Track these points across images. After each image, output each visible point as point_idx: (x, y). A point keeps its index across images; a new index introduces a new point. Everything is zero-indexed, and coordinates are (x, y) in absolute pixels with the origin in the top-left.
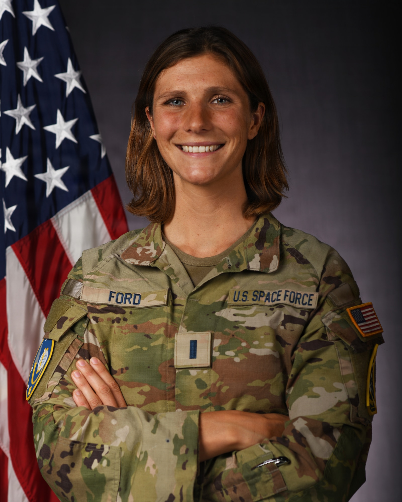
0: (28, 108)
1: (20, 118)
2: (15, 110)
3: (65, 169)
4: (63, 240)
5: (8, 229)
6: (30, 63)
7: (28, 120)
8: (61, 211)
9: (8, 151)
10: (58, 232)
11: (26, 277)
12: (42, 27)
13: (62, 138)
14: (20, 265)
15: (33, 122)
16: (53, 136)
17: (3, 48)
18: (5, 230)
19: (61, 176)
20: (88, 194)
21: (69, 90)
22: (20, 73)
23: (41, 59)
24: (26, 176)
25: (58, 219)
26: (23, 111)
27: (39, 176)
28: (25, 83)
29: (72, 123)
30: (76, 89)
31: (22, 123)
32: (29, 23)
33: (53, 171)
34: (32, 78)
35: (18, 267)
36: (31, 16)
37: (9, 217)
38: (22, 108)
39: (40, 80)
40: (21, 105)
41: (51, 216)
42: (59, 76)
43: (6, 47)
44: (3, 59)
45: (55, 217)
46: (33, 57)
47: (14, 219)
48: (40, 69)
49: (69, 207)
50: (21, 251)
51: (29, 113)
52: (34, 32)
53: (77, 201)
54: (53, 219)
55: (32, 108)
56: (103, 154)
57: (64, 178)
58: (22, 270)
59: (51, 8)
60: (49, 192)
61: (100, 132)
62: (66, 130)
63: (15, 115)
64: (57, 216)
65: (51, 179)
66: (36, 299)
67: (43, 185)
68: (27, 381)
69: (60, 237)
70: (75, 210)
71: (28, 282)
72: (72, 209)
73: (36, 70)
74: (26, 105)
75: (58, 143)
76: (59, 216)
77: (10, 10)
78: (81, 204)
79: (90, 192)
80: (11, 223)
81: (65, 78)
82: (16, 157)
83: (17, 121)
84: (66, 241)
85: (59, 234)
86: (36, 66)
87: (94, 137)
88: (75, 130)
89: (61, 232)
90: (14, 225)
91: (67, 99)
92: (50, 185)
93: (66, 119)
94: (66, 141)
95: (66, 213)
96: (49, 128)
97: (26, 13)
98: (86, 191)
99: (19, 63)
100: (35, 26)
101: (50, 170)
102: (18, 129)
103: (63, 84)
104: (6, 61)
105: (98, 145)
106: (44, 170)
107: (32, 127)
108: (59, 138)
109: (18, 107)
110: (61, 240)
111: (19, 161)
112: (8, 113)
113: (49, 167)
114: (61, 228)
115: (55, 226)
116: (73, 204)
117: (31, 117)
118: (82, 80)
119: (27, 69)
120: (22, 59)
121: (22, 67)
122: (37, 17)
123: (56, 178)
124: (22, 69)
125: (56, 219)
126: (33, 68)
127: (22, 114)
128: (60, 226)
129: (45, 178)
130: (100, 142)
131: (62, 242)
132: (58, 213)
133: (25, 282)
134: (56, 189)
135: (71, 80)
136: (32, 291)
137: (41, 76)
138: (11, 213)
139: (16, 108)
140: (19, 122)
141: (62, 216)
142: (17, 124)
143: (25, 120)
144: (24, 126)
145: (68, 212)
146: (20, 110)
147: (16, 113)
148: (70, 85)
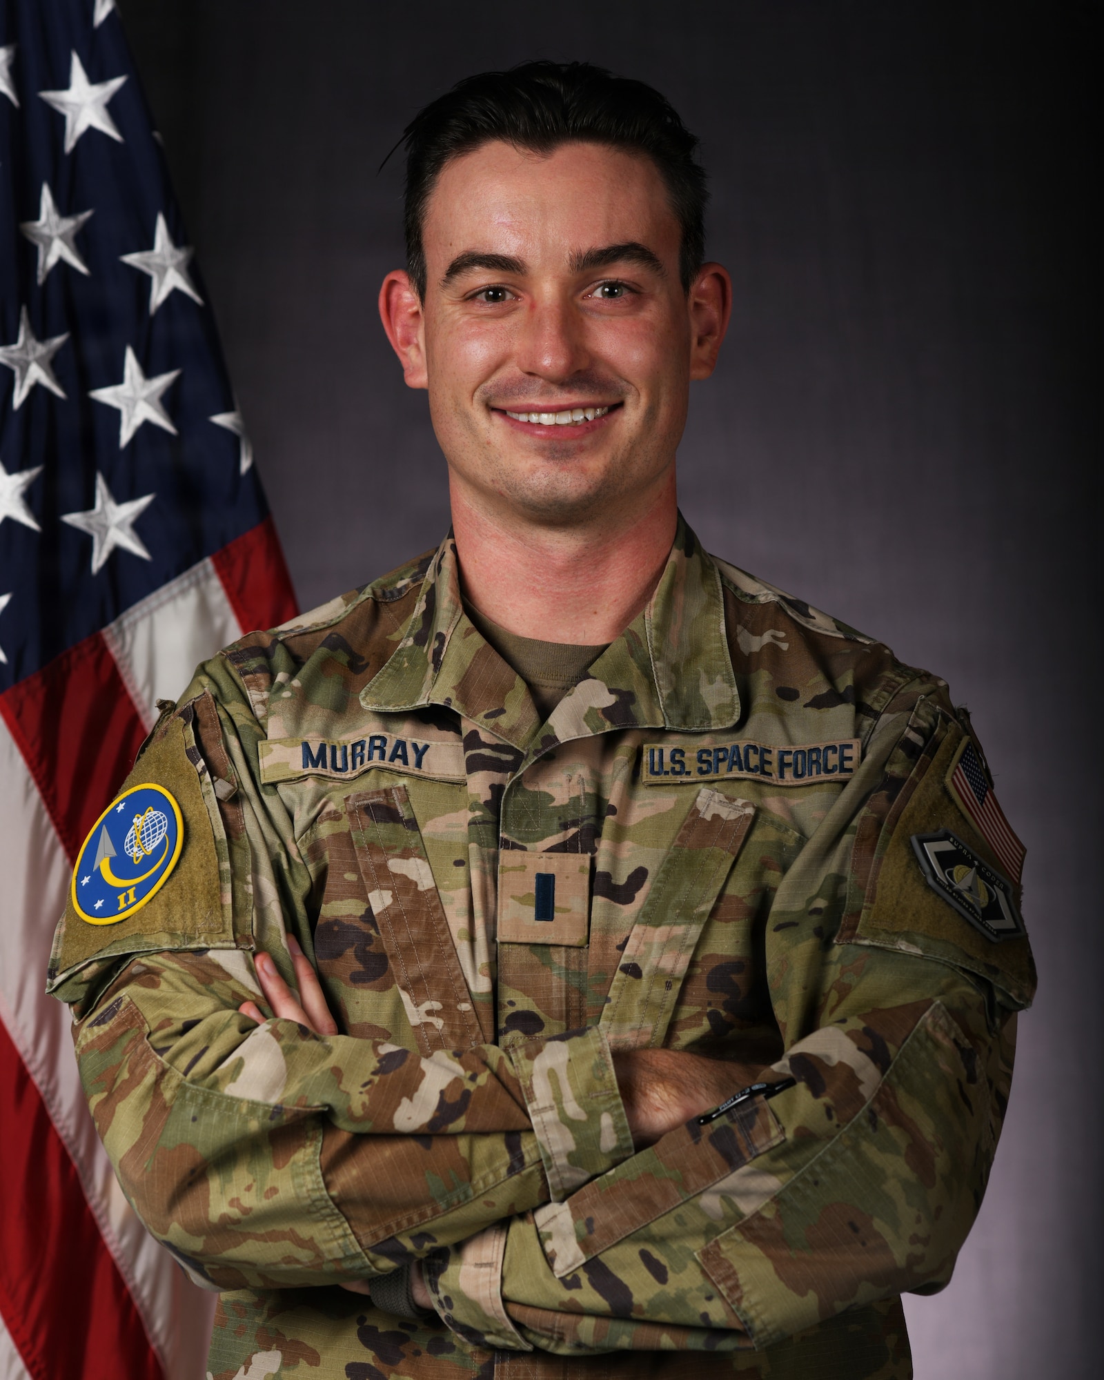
0: (48, 342)
1: (25, 371)
2: (14, 347)
3: (144, 501)
4: (134, 687)
6: (57, 226)
7: (47, 374)
8: (131, 610)
10: (120, 664)
11: (32, 782)
12: (91, 132)
13: (137, 421)
14: (16, 750)
15: (59, 379)
16: (113, 415)
19: (131, 519)
20: (205, 567)
21: (158, 296)
22: (28, 252)
23: (86, 215)
24: (37, 519)
25: (122, 632)
26: (34, 349)
27: (74, 519)
28: (41, 279)
29: (162, 381)
30: (175, 293)
31: (29, 382)
32: (57, 121)
33: (111, 505)
34: (61, 263)
35: (11, 754)
36: (62, 104)
38: (32, 342)
39: (83, 269)
40: (29, 333)
41: (105, 623)
42: (132, 259)
45: (113, 625)
46: (65, 208)
47: (3, 630)
48: (82, 241)
49: (152, 600)
50: (19, 715)
51: (50, 356)
52: (69, 144)
53: (174, 586)
54: (109, 633)
55: (58, 341)
56: (245, 464)
57: (140, 526)
58: (20, 761)
59: (116, 83)
60: (99, 559)
61: (237, 406)
62: (147, 400)
63: (11, 360)
64: (120, 624)
65: (105, 529)
66: (58, 839)
67: (85, 542)
68: (26, 1051)
69: (126, 680)
70: (168, 609)
71: (36, 795)
72: (161, 605)
73: (71, 244)
74: (41, 334)
75: (126, 435)
76: (126, 623)
77: (5, 89)
78: (183, 592)
79: (208, 563)
81: (148, 265)
82: (11, 468)
83: (17, 374)
84: (143, 688)
85: (123, 672)
86: (71, 234)
87: (222, 420)
88: (170, 401)
89: (131, 665)
90: (3, 645)
91: (153, 320)
92: (102, 543)
93: (149, 372)
94: (147, 428)
95: (143, 616)
96: (105, 395)
97: (50, 95)
98: (199, 558)
99: (29, 226)
100: (73, 129)
101: (103, 503)
102: (19, 397)
103: (142, 282)
105: (231, 441)
106: (88, 504)
107: (58, 392)
108: (129, 420)
109: (21, 339)
110: (129, 686)
111: (20, 480)
113: (102, 496)
114: (129, 654)
115: (113, 649)
116: (163, 592)
117: (55, 365)
118: (193, 271)
119: (49, 242)
120: (34, 213)
121: (34, 235)
122: (79, 107)
123: (119, 526)
124: (36, 241)
125: (115, 631)
126: (63, 237)
127: (31, 357)
128: (127, 649)
129: (89, 525)
130: (238, 432)
131: (132, 693)
132: (123, 615)
133: (28, 793)
134: (118, 553)
135: (163, 271)
136: (46, 817)
137: (86, 261)
139: (15, 341)
140: (23, 378)
141: (134, 624)
142: (17, 384)
143: (37, 374)
144: (37, 388)
145: (151, 612)
146: (24, 346)
147: (16, 355)
148: (161, 283)
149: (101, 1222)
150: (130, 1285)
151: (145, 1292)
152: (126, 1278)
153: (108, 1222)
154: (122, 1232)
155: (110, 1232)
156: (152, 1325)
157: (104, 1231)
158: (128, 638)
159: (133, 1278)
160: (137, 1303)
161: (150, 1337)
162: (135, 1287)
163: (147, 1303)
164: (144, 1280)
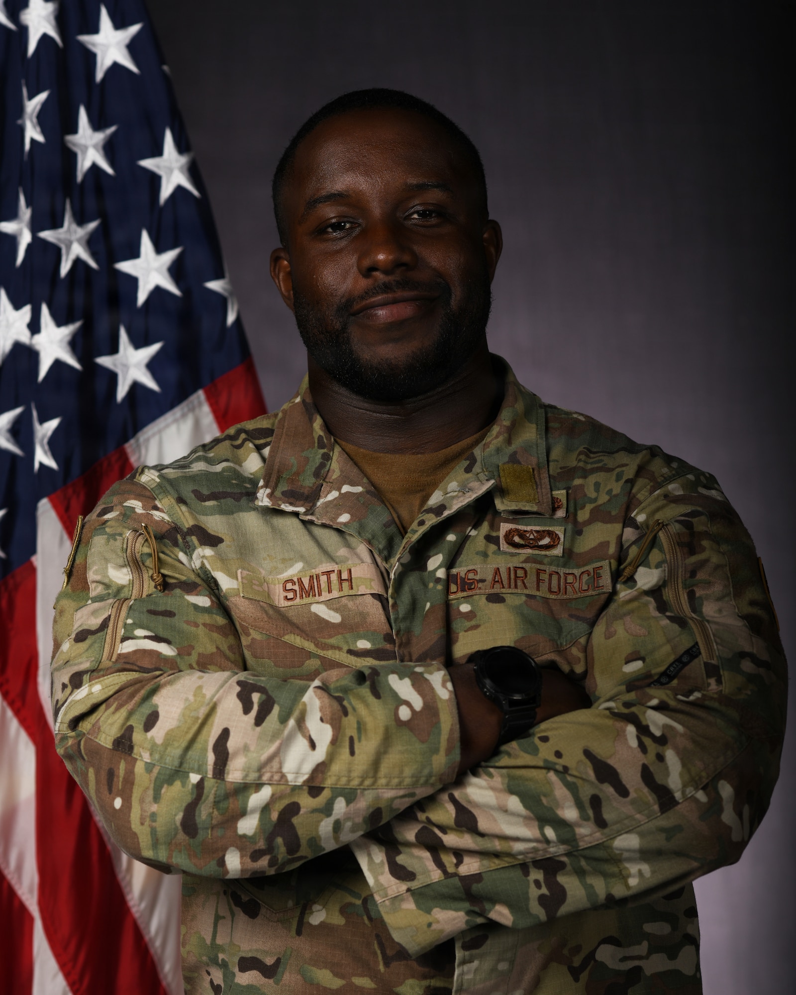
0: (85, 226)
1: (69, 246)
2: (61, 231)
3: (155, 348)
5: (41, 464)
6: (91, 138)
7: (85, 250)
8: (145, 429)
9: (45, 310)
12: (115, 66)
13: (151, 286)
14: (65, 536)
15: (94, 255)
16: (133, 282)
17: (38, 107)
18: (37, 466)
19: (146, 361)
20: (198, 397)
21: (166, 191)
22: (70, 158)
23: (112, 130)
24: (80, 360)
25: (138, 446)
26: (75, 232)
27: (104, 361)
28: (80, 177)
29: (170, 256)
30: (179, 189)
31: (72, 257)
32: (90, 58)
33: (131, 350)
34: (95, 167)
35: (61, 539)
36: (94, 45)
37: (46, 441)
38: (74, 226)
39: (109, 170)
40: (72, 220)
41: (126, 440)
42: (148, 163)
43: (45, 105)
44: (38, 129)
45: (132, 441)
46: (97, 125)
47: (54, 444)
48: (109, 149)
49: (161, 422)
50: (67, 509)
51: (87, 237)
52: (99, 75)
53: (177, 412)
54: (129, 446)
55: (92, 225)
56: (231, 318)
57: (152, 366)
59: (134, 29)
60: (122, 392)
61: (227, 274)
62: (158, 270)
63: (59, 240)
64: (138, 440)
65: (126, 367)
67: (112, 378)
70: (173, 428)
72: (167, 426)
73: (101, 152)
74: (81, 221)
75: (142, 297)
76: (141, 440)
77: (53, 33)
78: (184, 416)
79: (201, 394)
80: (49, 454)
81: (158, 167)
82: (60, 322)
83: (64, 251)
86: (101, 144)
87: (214, 285)
88: (176, 271)
90: (55, 456)
91: (162, 209)
92: (125, 379)
93: (160, 249)
94: (158, 291)
95: (154, 435)
96: (126, 266)
97: (85, 38)
98: (194, 390)
99: (70, 138)
100: (102, 64)
101: (125, 349)
102: (65, 268)
103: (155, 180)
104: (44, 132)
105: (221, 302)
106: (114, 349)
107: (93, 264)
108: (145, 285)
109: (66, 224)
111: (66, 331)
112: (47, 235)
113: (124, 343)
115: (134, 459)
116: (169, 417)
117: (91, 243)
118: (193, 172)
119: (85, 149)
120: (74, 130)
121: (75, 145)
122: (107, 47)
123: (137, 365)
124: (75, 149)
125: (134, 445)
126: (95, 147)
127: (74, 237)
128: (143, 459)
129: (115, 365)
130: (225, 294)
132: (140, 434)
134: (136, 387)
135: (170, 171)
137: (112, 164)
138: (49, 433)
139: (61, 225)
140: (68, 253)
141: (147, 440)
142: (64, 258)
143: (78, 251)
144: (78, 262)
145: (160, 431)
146: (69, 230)
147: (62, 236)
148: (168, 181)
149: (126, 890)
150: (147, 938)
151: (158, 943)
152: (144, 932)
153: (131, 891)
154: (142, 897)
155: (132, 899)
156: (163, 968)
157: (128, 898)
158: (143, 451)
159: (149, 932)
160: (152, 951)
161: (161, 976)
162: (151, 939)
163: (159, 951)
164: (157, 933)
